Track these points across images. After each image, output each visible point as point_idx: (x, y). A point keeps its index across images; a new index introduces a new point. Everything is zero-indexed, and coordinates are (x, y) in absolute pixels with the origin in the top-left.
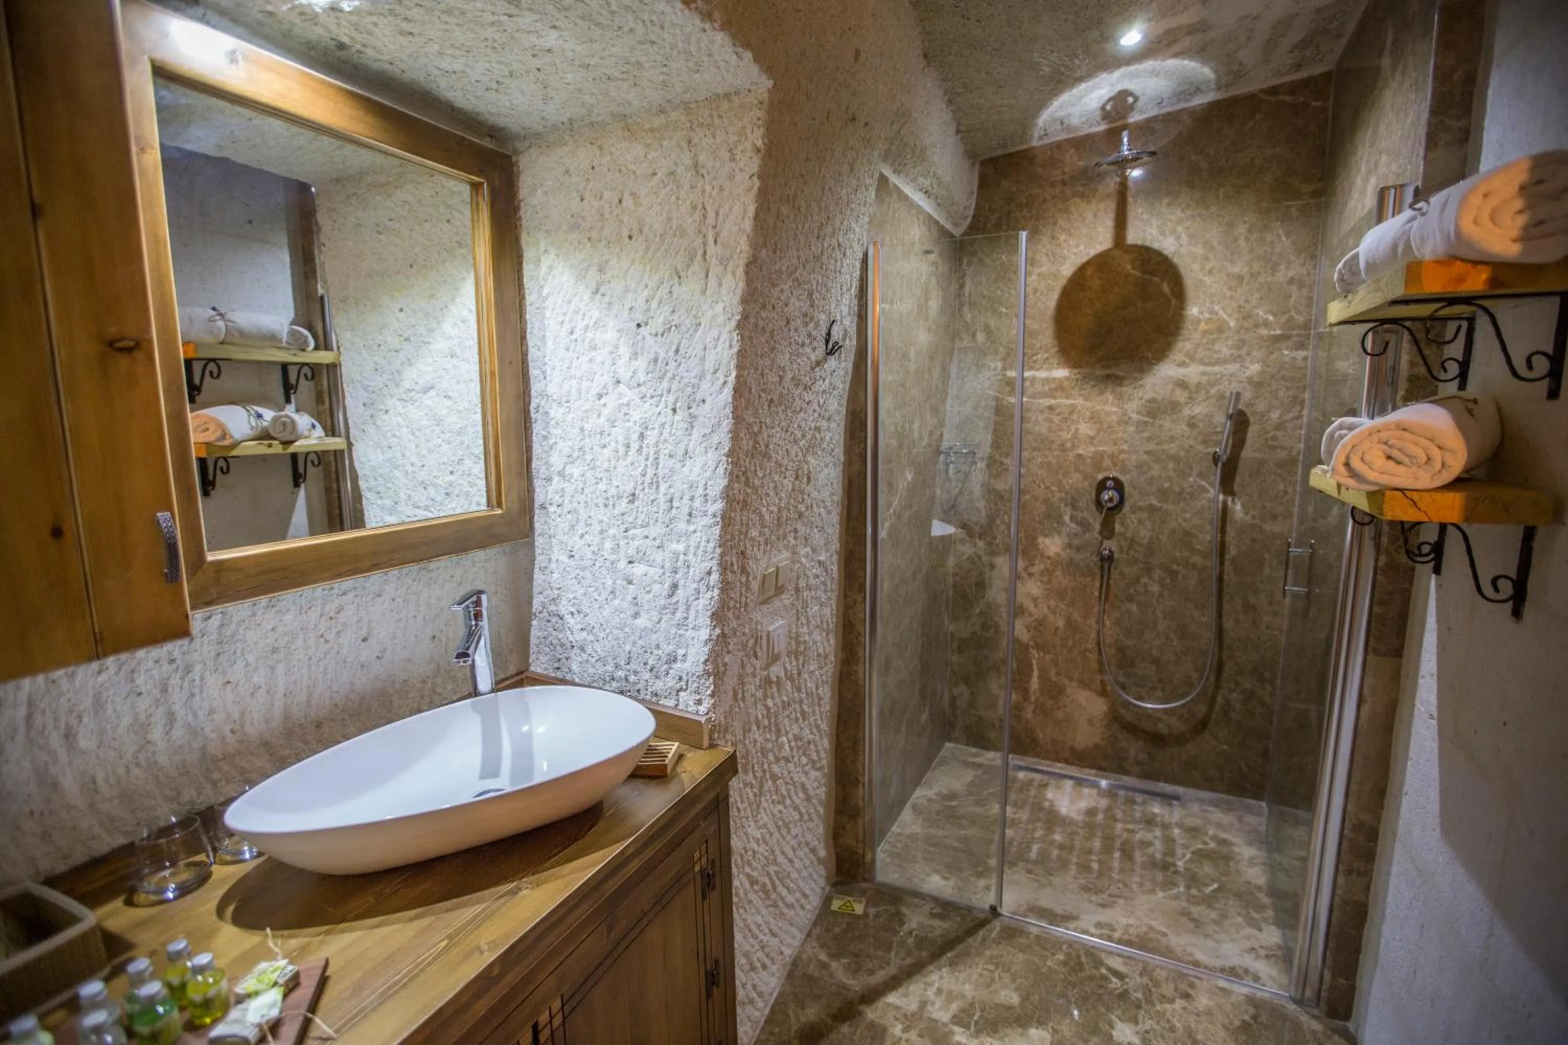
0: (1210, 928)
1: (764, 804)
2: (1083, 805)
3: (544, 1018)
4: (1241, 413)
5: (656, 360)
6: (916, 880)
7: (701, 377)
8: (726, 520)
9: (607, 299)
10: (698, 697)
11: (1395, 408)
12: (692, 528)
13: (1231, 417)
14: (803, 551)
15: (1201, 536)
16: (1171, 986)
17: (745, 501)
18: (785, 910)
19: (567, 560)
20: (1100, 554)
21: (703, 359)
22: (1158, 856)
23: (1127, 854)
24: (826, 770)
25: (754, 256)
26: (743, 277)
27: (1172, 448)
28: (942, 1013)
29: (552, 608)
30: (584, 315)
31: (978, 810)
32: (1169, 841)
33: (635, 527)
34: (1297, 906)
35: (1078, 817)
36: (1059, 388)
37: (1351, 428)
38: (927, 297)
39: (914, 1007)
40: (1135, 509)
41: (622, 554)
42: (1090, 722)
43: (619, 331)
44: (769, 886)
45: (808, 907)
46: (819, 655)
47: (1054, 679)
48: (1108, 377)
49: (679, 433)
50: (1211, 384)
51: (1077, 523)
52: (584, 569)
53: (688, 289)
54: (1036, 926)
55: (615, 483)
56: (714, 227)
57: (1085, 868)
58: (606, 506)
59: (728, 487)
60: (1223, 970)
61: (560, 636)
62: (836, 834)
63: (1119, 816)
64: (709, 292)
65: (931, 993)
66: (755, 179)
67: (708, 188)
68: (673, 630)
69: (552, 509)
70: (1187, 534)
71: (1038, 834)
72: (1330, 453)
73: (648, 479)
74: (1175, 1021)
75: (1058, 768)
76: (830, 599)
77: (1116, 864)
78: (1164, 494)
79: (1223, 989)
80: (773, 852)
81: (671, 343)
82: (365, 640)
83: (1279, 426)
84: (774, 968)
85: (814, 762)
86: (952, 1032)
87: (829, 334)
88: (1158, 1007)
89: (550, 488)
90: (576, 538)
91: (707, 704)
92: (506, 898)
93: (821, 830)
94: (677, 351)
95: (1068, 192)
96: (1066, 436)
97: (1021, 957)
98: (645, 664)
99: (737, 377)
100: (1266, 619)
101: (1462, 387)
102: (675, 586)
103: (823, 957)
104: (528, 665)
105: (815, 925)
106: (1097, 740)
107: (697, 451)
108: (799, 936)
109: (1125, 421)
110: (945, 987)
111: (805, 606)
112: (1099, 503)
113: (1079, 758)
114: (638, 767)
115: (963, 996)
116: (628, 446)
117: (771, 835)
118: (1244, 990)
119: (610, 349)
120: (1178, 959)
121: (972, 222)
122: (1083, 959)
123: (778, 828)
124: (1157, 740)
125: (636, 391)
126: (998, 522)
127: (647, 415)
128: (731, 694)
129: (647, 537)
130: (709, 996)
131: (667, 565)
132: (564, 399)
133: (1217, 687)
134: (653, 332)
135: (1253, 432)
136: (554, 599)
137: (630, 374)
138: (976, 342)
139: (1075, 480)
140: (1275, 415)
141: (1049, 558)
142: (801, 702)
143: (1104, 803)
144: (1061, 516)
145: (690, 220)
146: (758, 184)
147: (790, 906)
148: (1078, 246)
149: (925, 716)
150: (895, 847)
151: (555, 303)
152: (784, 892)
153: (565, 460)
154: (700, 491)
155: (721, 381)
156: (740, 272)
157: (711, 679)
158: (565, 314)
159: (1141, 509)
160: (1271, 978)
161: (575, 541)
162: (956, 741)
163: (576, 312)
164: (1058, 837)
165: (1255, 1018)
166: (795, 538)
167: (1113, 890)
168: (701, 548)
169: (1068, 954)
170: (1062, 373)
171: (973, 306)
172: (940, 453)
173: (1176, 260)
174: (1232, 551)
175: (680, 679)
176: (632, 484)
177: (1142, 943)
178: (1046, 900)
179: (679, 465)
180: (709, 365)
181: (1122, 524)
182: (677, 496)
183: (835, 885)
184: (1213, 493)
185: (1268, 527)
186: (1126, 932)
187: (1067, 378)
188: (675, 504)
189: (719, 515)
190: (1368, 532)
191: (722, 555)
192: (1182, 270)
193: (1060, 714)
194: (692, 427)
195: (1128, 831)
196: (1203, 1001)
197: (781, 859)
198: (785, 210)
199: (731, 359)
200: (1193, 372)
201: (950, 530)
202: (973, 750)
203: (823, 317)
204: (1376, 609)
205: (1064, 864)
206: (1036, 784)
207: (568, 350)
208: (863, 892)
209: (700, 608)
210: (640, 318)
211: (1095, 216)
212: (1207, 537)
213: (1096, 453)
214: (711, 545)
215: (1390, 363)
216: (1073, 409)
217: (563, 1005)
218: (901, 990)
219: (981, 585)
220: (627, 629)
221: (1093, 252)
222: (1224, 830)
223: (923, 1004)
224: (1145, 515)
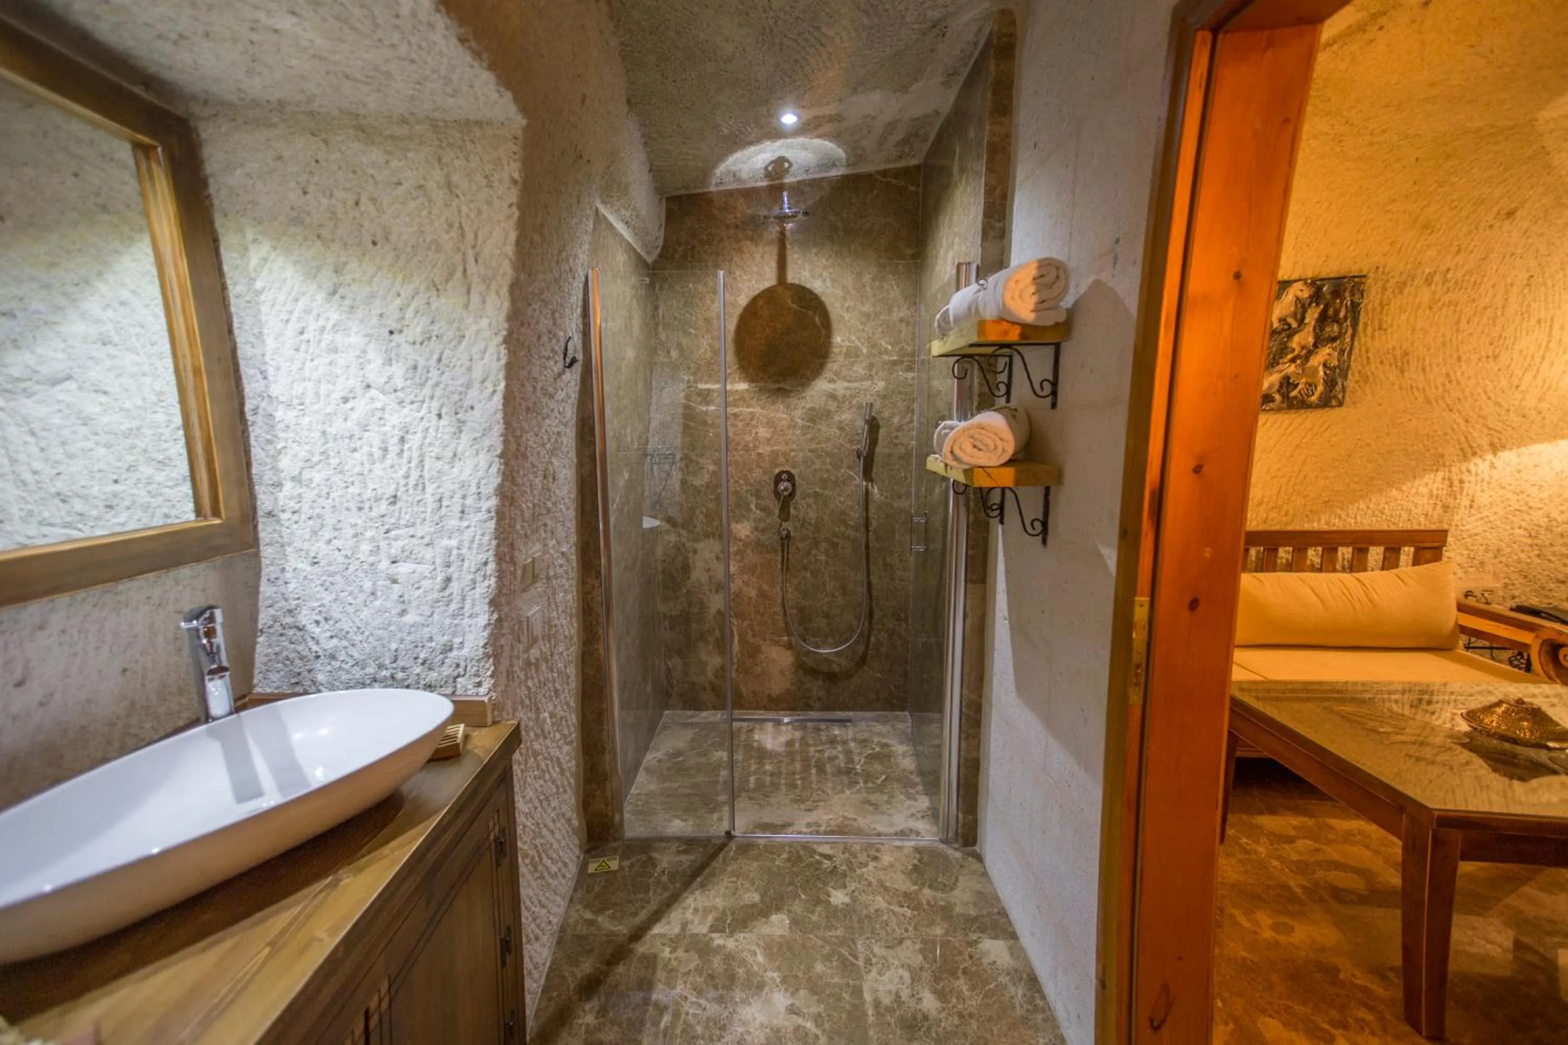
0: (885, 807)
1: (529, 780)
2: (783, 739)
3: (373, 1004)
4: (874, 419)
5: (415, 368)
6: (660, 828)
7: (469, 385)
8: (500, 515)
9: (347, 302)
10: (478, 680)
11: (972, 415)
12: (465, 524)
13: (867, 422)
14: (552, 543)
15: (852, 514)
16: (865, 854)
17: (513, 498)
18: (551, 881)
19: (309, 569)
20: (779, 533)
21: (469, 369)
22: (843, 765)
23: (821, 769)
24: (575, 744)
25: (517, 278)
26: (508, 297)
27: (828, 447)
28: (700, 928)
29: (288, 620)
30: (319, 315)
31: (703, 760)
32: (848, 753)
33: (398, 528)
34: (938, 779)
35: (781, 749)
36: (742, 398)
37: (952, 428)
38: (630, 318)
39: (677, 930)
40: (805, 496)
41: (383, 555)
42: (782, 672)
43: (367, 335)
44: (537, 859)
45: (568, 875)
46: (565, 637)
47: (751, 640)
48: (779, 390)
49: (447, 437)
50: (853, 397)
51: (762, 510)
52: (332, 575)
53: (449, 303)
54: (762, 837)
55: (371, 486)
56: (474, 247)
57: (792, 786)
58: (360, 509)
59: (501, 487)
60: (896, 834)
61: (300, 648)
62: (586, 804)
63: (811, 742)
64: (471, 307)
65: (689, 915)
66: (514, 209)
67: (465, 209)
68: (448, 621)
69: (284, 516)
70: (843, 513)
71: (753, 769)
72: (941, 446)
73: (412, 481)
74: (871, 878)
75: (760, 714)
76: (571, 586)
77: (814, 778)
78: (824, 482)
79: (898, 847)
80: (538, 824)
81: (432, 353)
82: (19, 684)
83: (899, 428)
84: (545, 938)
85: (565, 736)
86: (712, 939)
87: (566, 349)
88: (858, 872)
89: (281, 496)
90: (321, 544)
91: (487, 685)
92: (324, 893)
93: (573, 801)
94: (439, 360)
95: (740, 235)
96: (748, 438)
97: (755, 864)
98: (416, 658)
99: (507, 386)
100: (898, 572)
101: (1008, 401)
102: (448, 580)
103: (588, 915)
104: (252, 687)
105: (575, 890)
106: (788, 686)
107: (467, 454)
108: (563, 903)
109: (793, 426)
110: (700, 905)
111: (554, 594)
112: (777, 494)
113: (777, 703)
114: (437, 751)
115: (716, 908)
116: (385, 450)
117: (536, 808)
118: (912, 844)
119: (357, 353)
120: (867, 835)
121: (662, 252)
122: (802, 853)
123: (541, 802)
124: (831, 677)
125: (393, 396)
126: (697, 513)
127: (407, 420)
128: (505, 674)
129: (413, 536)
130: (504, 964)
131: (438, 561)
132: (295, 402)
133: (870, 630)
134: (411, 339)
135: (882, 432)
136: (290, 611)
137: (384, 379)
138: (670, 357)
139: (757, 474)
140: (896, 420)
141: (741, 540)
142: (554, 682)
143: (798, 735)
144: (748, 505)
145: (446, 237)
146: (517, 214)
147: (555, 876)
148: (750, 281)
149: (649, 688)
150: (637, 806)
151: (275, 299)
152: (549, 863)
153: (301, 464)
154: (473, 489)
155: (491, 389)
156: (505, 291)
157: (491, 660)
158: (291, 312)
159: (808, 495)
160: (927, 831)
161: (320, 547)
162: (674, 708)
163: (307, 312)
164: (768, 767)
165: (920, 860)
166: (545, 531)
167: (815, 797)
168: (477, 542)
169: (790, 852)
170: (742, 386)
171: (666, 326)
172: (646, 455)
173: (823, 299)
174: (874, 524)
175: (458, 666)
176: (393, 487)
177: (841, 830)
178: (768, 817)
179: (447, 467)
180: (477, 374)
181: (795, 508)
182: (447, 494)
183: (587, 852)
184: (859, 480)
185: (896, 505)
186: (829, 825)
187: (747, 390)
188: (445, 503)
189: (493, 509)
190: (962, 499)
191: (498, 546)
192: (830, 308)
193: (758, 670)
194: (461, 431)
195: (819, 751)
196: (886, 859)
197: (545, 832)
198: (536, 238)
199: (500, 370)
200: (840, 387)
201: (656, 523)
202: (690, 713)
203: (561, 334)
204: (970, 552)
205: (775, 786)
206: (744, 730)
207: (297, 350)
208: (615, 850)
209: (477, 596)
210: (394, 326)
211: (762, 257)
212: (856, 515)
213: (772, 452)
214: (487, 538)
215: (968, 384)
216: (752, 416)
217: (390, 986)
218: (663, 921)
219: (686, 569)
220: (392, 628)
221: (762, 288)
222: (884, 737)
223: (684, 925)
224: (811, 500)
